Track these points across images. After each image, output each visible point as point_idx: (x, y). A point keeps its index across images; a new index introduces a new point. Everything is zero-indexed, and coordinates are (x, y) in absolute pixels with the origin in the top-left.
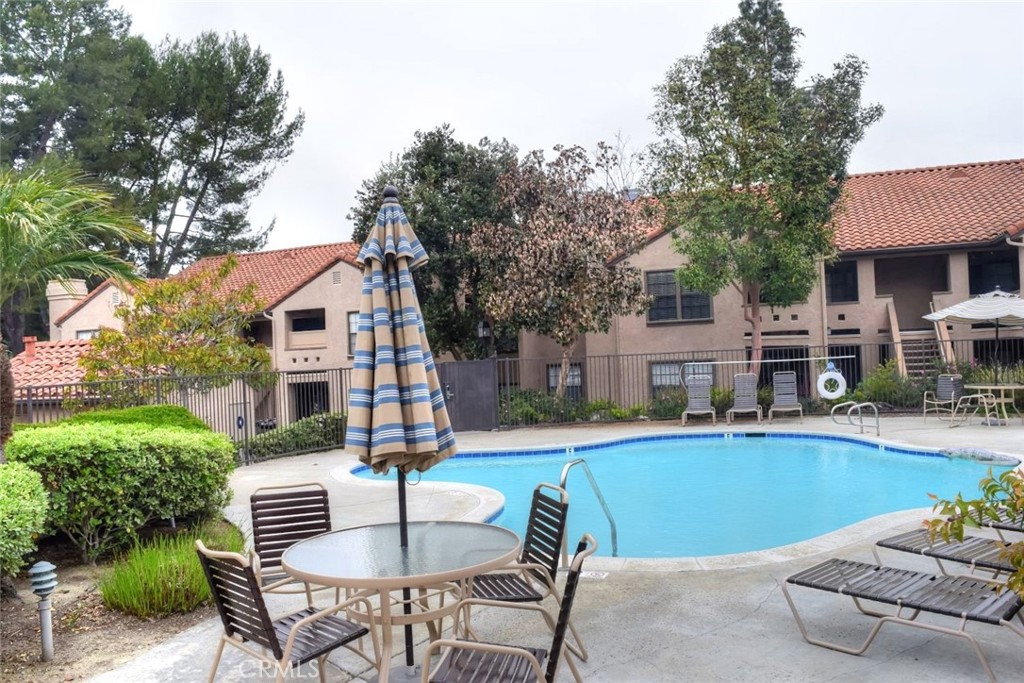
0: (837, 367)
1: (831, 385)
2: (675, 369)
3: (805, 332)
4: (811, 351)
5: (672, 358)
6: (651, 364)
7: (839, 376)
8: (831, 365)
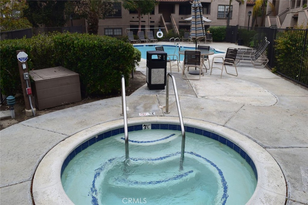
0: (161, 30)
1: (160, 34)
2: (112, 30)
3: (145, 22)
4: (146, 26)
5: (114, 27)
6: (105, 29)
7: (161, 32)
8: (160, 30)
